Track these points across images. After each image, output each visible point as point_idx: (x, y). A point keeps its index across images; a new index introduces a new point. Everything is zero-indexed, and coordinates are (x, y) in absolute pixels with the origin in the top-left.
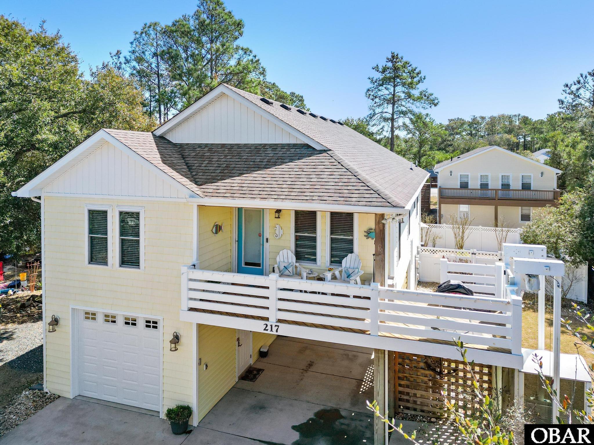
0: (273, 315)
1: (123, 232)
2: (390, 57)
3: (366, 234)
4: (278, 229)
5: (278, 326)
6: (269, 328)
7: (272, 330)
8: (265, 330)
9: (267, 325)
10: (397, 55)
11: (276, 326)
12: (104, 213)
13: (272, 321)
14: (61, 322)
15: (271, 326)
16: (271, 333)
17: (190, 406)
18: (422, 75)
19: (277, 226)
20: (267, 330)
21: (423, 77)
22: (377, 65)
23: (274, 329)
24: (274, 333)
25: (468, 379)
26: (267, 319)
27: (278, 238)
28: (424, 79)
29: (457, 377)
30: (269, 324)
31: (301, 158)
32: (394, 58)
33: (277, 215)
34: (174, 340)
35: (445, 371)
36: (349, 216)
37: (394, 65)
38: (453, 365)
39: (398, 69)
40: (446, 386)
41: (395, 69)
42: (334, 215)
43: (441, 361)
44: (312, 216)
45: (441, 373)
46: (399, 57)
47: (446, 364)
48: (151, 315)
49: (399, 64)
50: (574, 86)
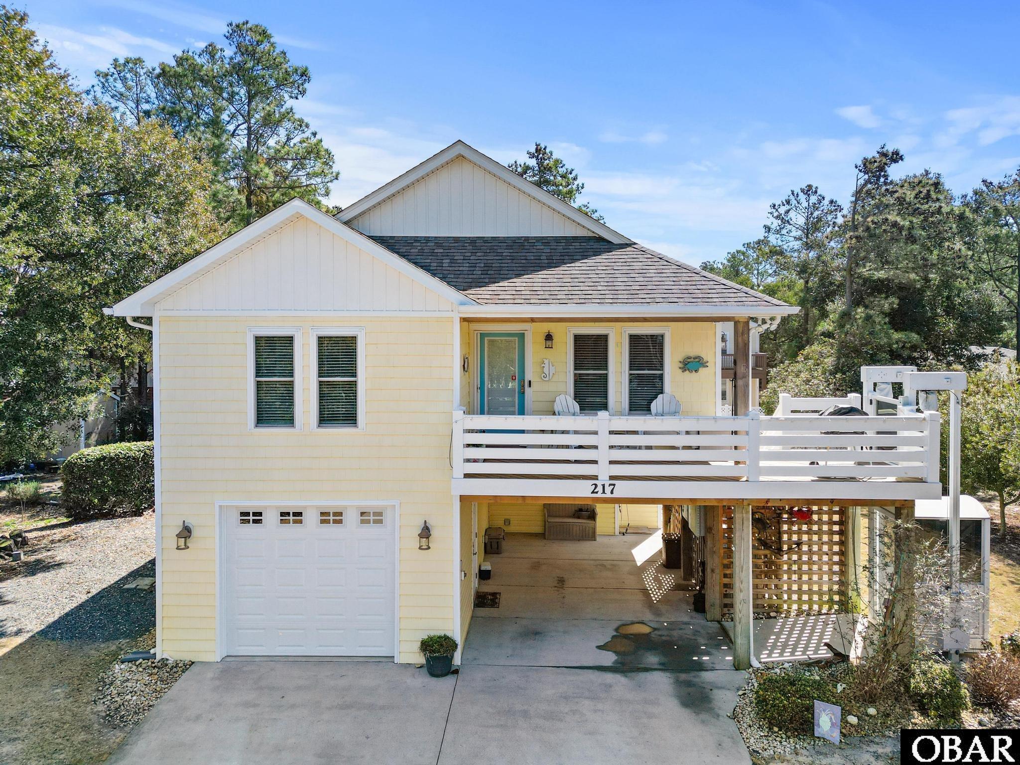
0: (603, 471)
1: (325, 367)
2: (533, 150)
3: (681, 366)
4: (546, 366)
5: (614, 485)
6: (600, 489)
7: (604, 492)
8: (593, 492)
9: (596, 485)
10: (545, 149)
11: (610, 485)
12: (288, 342)
13: (604, 479)
14: (195, 533)
15: (604, 486)
16: (604, 496)
17: (449, 634)
18: (579, 182)
19: (546, 362)
20: (597, 493)
21: (580, 185)
22: (516, 162)
23: (608, 489)
24: (608, 495)
25: (814, 553)
26: (595, 478)
27: (547, 379)
28: (582, 188)
29: (800, 553)
30: (599, 483)
31: (597, 253)
32: (539, 153)
33: (549, 343)
34: (426, 532)
35: (785, 547)
36: (657, 342)
37: (540, 164)
38: (795, 538)
39: (550, 169)
40: (785, 567)
41: (543, 169)
42: (634, 340)
43: (780, 534)
44: (601, 341)
45: (779, 551)
46: (548, 151)
47: (785, 537)
48: (371, 503)
49: (547, 162)
50: (782, 207)
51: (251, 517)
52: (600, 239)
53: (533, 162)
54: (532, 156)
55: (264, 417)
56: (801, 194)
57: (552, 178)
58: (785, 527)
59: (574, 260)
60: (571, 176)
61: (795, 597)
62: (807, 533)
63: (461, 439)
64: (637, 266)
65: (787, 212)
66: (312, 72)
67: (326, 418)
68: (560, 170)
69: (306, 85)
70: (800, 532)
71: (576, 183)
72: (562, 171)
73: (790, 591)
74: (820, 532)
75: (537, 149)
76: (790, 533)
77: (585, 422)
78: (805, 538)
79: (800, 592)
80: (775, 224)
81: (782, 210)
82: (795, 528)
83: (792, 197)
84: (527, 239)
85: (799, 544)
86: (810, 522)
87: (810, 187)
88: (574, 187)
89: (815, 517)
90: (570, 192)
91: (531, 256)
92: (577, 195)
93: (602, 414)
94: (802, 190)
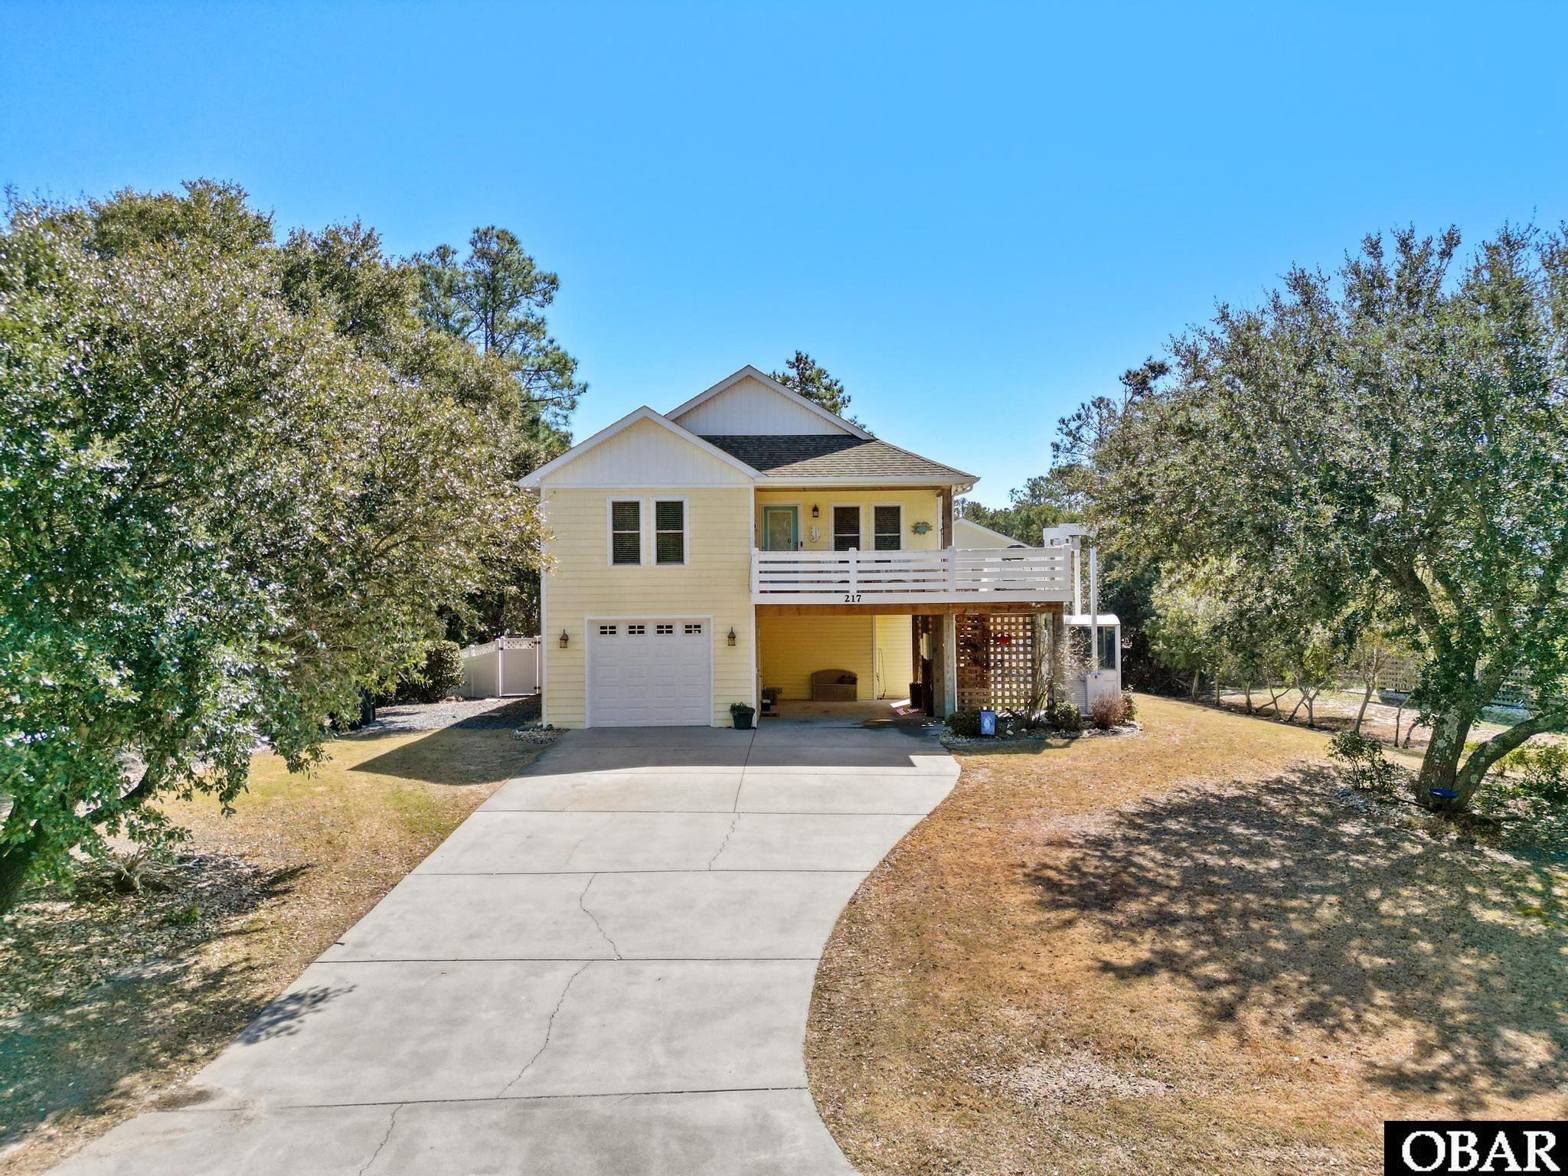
0: (853, 587)
1: (661, 523)
3: (913, 529)
4: (814, 531)
5: (861, 596)
6: (850, 598)
7: (853, 601)
8: (847, 601)
9: (848, 597)
10: (807, 357)
11: (857, 596)
12: (635, 506)
13: (853, 592)
14: (571, 639)
15: (853, 597)
16: (853, 603)
17: (749, 707)
19: (814, 527)
20: (849, 601)
21: (847, 398)
22: (774, 372)
23: (856, 599)
24: (856, 602)
26: (847, 592)
27: (814, 541)
29: (1003, 668)
30: (850, 595)
31: (850, 446)
32: (800, 361)
33: (816, 513)
34: (732, 636)
35: (992, 664)
36: (895, 511)
37: (801, 375)
38: (999, 657)
39: (812, 381)
40: (993, 679)
41: (805, 380)
42: (880, 512)
43: (988, 654)
44: (854, 512)
45: (988, 667)
46: (809, 360)
47: (992, 657)
48: (693, 617)
49: (808, 372)
50: (1072, 422)
51: (608, 630)
52: (853, 437)
53: (793, 373)
54: (792, 365)
55: (618, 559)
56: (1092, 408)
57: (814, 390)
58: (992, 649)
59: (832, 451)
60: (836, 388)
61: (1000, 701)
62: (1008, 653)
63: (756, 567)
64: (877, 454)
65: (1078, 428)
66: (561, 278)
67: (661, 558)
68: (824, 381)
69: (554, 293)
70: (1002, 653)
71: (841, 395)
72: (826, 382)
73: (996, 697)
74: (1017, 653)
75: (797, 359)
76: (995, 653)
77: (841, 555)
78: (1006, 657)
79: (1003, 697)
80: (1067, 441)
81: (1073, 425)
82: (999, 650)
83: (1082, 411)
84: (799, 437)
85: (1002, 661)
86: (1010, 646)
87: (1101, 400)
88: (839, 400)
89: (1014, 642)
90: (835, 406)
91: (802, 448)
92: (843, 409)
93: (853, 550)
94: (1094, 404)
